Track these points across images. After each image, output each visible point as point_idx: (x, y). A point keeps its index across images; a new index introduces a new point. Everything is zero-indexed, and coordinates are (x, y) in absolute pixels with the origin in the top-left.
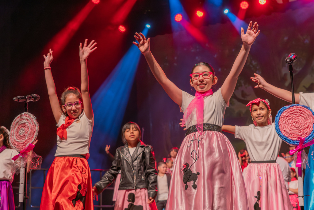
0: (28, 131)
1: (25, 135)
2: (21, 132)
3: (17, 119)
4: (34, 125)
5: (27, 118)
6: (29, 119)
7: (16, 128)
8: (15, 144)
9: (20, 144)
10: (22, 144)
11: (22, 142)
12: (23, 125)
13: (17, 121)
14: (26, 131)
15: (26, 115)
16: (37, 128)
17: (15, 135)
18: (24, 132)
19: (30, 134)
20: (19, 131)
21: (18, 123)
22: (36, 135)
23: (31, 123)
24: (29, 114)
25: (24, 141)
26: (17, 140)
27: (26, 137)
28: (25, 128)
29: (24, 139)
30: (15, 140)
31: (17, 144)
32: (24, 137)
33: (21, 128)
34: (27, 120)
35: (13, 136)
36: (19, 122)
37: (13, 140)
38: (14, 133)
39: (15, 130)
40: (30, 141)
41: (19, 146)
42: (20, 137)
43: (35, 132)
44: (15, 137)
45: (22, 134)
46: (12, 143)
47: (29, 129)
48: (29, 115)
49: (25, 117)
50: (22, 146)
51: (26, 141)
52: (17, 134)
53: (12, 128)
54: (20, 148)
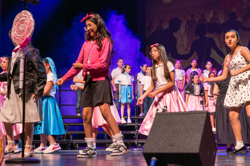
0: (26, 26)
1: (23, 30)
2: (21, 28)
3: (17, 17)
4: (31, 21)
5: (25, 15)
6: (26, 16)
7: (17, 25)
8: (16, 39)
9: (20, 38)
10: (21, 38)
11: (21, 36)
12: (22, 22)
13: (17, 19)
14: (25, 27)
15: (24, 13)
16: (33, 24)
17: (16, 31)
18: (23, 27)
19: (28, 29)
20: (19, 27)
21: (19, 21)
22: (32, 30)
23: (28, 19)
24: (27, 11)
25: (23, 36)
26: (18, 35)
27: (25, 32)
28: (24, 24)
29: (23, 33)
30: (16, 35)
31: (17, 38)
32: (23, 32)
33: (20, 25)
34: (26, 17)
35: (15, 31)
36: (19, 19)
37: (14, 35)
38: (15, 29)
39: (16, 26)
40: (27, 35)
41: (19, 40)
42: (20, 32)
43: (31, 27)
44: (16, 32)
45: (21, 30)
46: (14, 38)
47: (27, 25)
48: (27, 13)
49: (24, 15)
50: (21, 40)
51: (24, 36)
52: (18, 30)
53: (14, 25)
54: (20, 42)
